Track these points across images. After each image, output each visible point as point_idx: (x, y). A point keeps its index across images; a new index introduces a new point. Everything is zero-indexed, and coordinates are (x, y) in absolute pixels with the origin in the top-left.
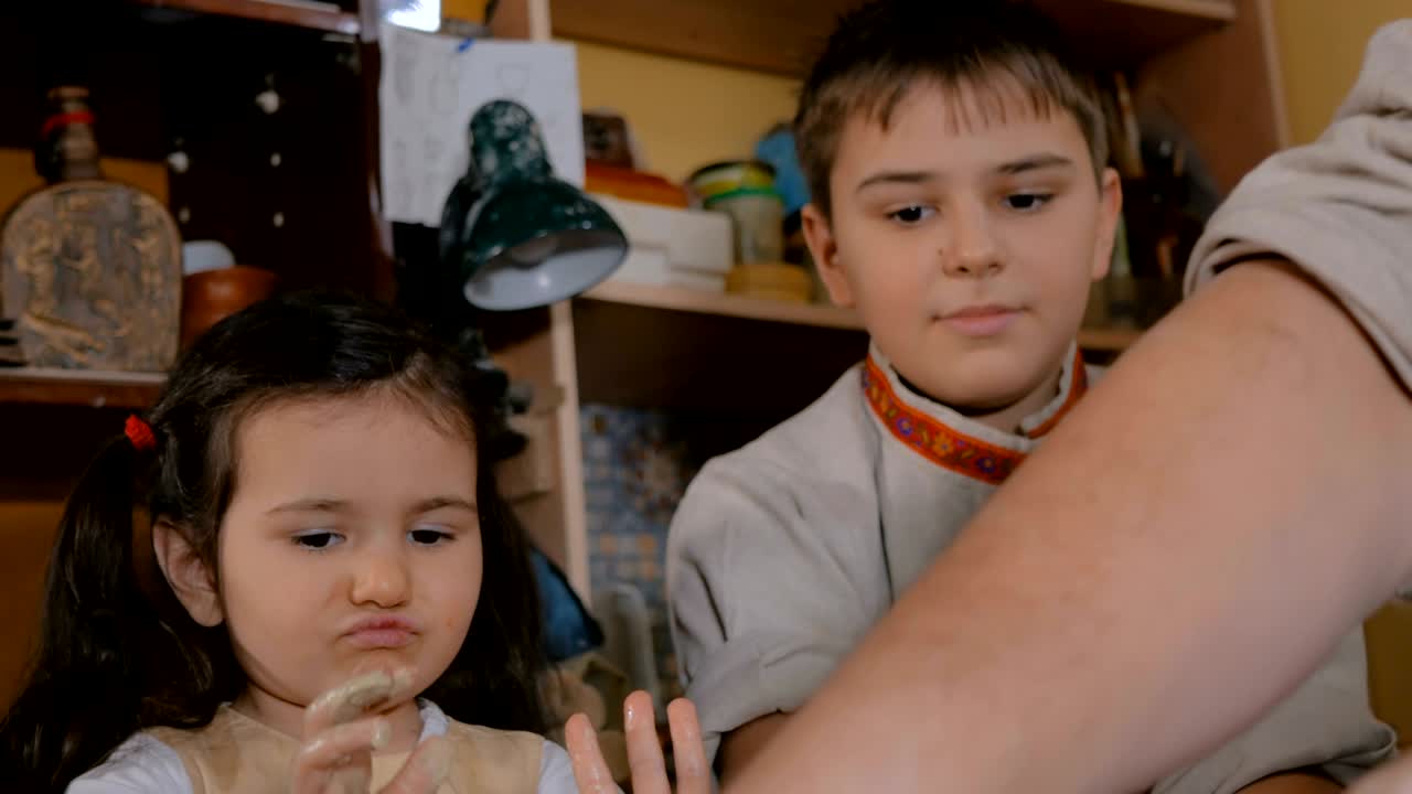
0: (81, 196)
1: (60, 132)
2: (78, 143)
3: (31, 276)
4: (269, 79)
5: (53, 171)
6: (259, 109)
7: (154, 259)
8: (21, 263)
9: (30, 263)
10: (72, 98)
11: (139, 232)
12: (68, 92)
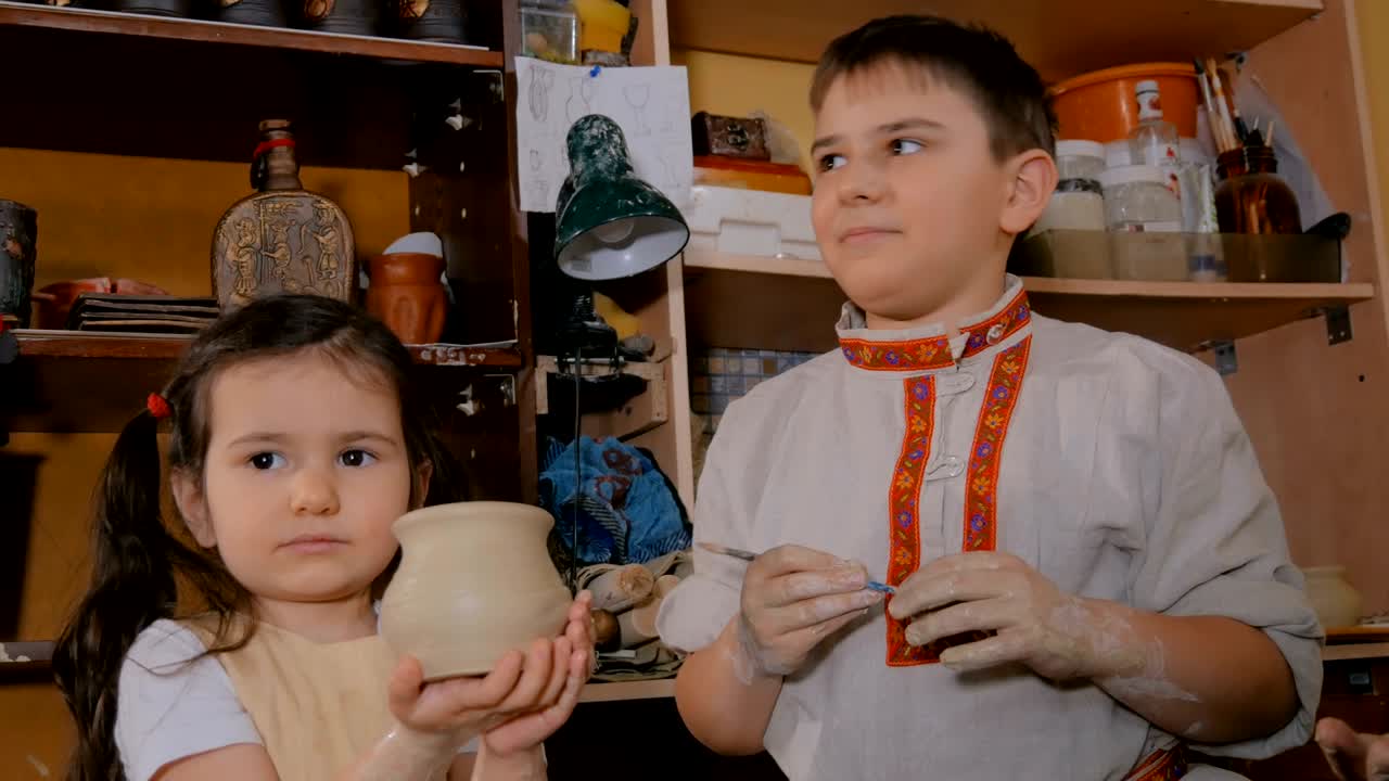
0: (277, 202)
1: (267, 154)
2: (282, 161)
3: (239, 266)
4: (457, 104)
5: (262, 182)
6: (450, 127)
7: (331, 248)
8: (230, 255)
9: (237, 255)
10: (276, 127)
11: (321, 230)
12: (272, 123)
